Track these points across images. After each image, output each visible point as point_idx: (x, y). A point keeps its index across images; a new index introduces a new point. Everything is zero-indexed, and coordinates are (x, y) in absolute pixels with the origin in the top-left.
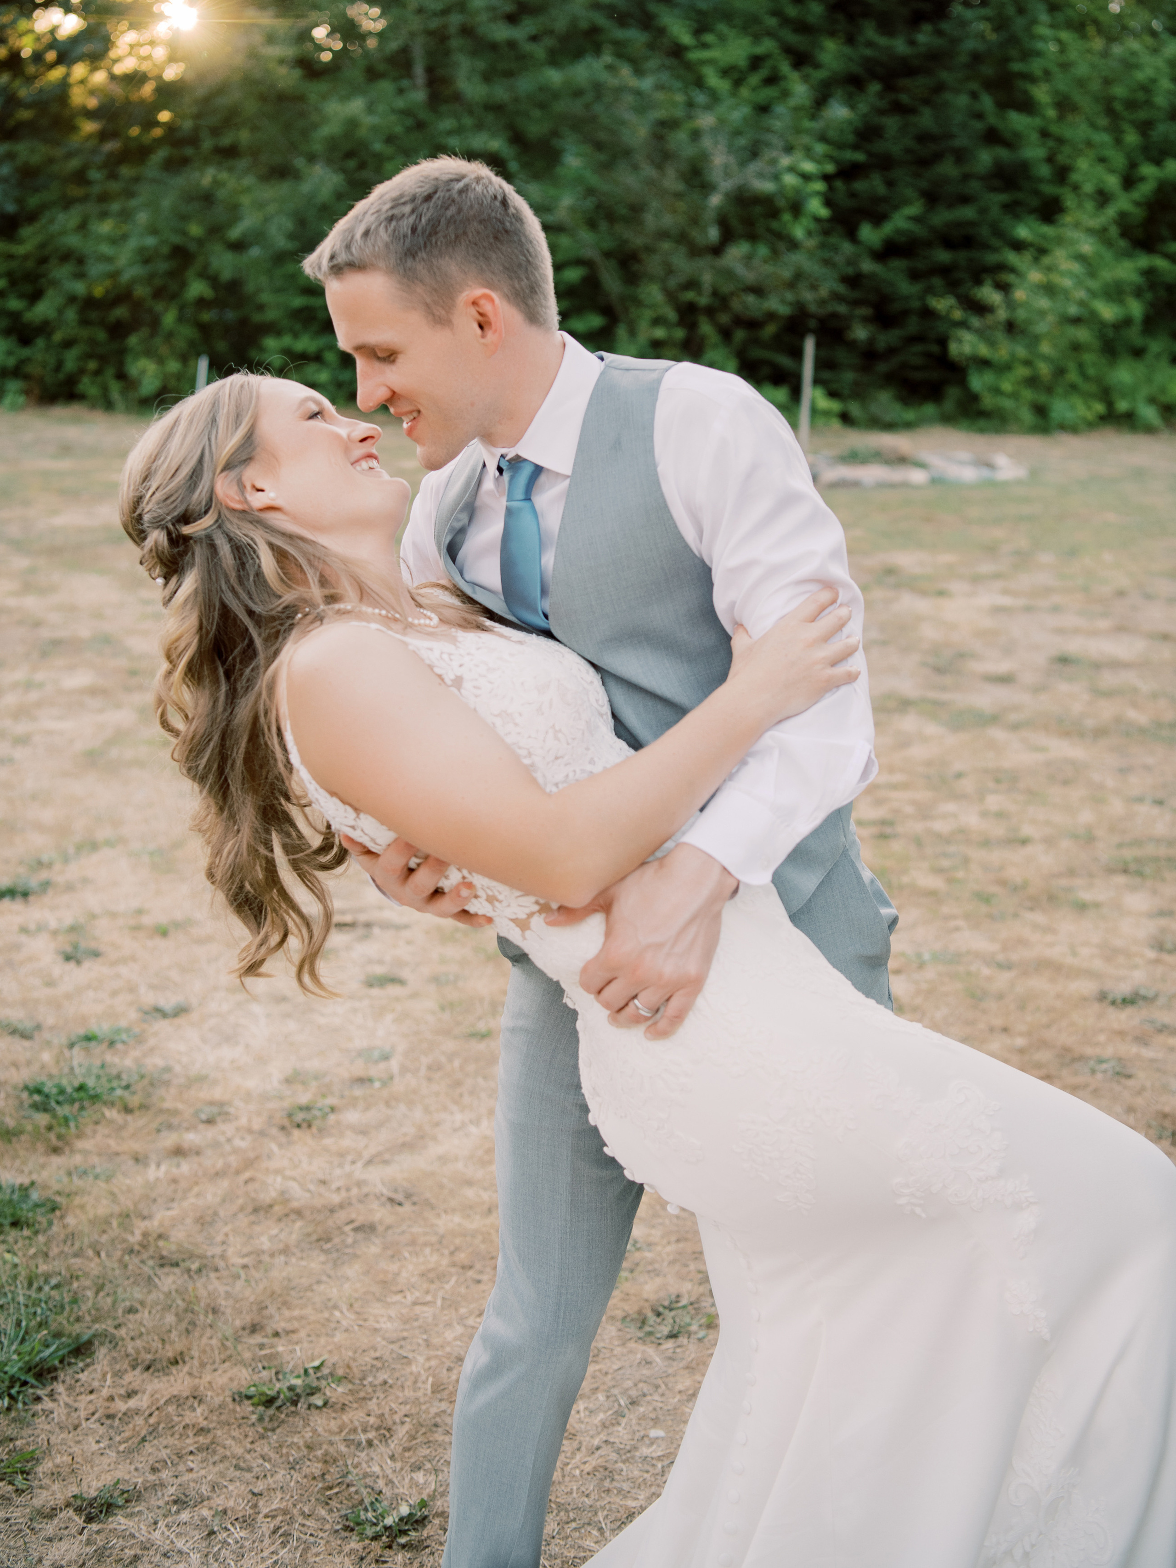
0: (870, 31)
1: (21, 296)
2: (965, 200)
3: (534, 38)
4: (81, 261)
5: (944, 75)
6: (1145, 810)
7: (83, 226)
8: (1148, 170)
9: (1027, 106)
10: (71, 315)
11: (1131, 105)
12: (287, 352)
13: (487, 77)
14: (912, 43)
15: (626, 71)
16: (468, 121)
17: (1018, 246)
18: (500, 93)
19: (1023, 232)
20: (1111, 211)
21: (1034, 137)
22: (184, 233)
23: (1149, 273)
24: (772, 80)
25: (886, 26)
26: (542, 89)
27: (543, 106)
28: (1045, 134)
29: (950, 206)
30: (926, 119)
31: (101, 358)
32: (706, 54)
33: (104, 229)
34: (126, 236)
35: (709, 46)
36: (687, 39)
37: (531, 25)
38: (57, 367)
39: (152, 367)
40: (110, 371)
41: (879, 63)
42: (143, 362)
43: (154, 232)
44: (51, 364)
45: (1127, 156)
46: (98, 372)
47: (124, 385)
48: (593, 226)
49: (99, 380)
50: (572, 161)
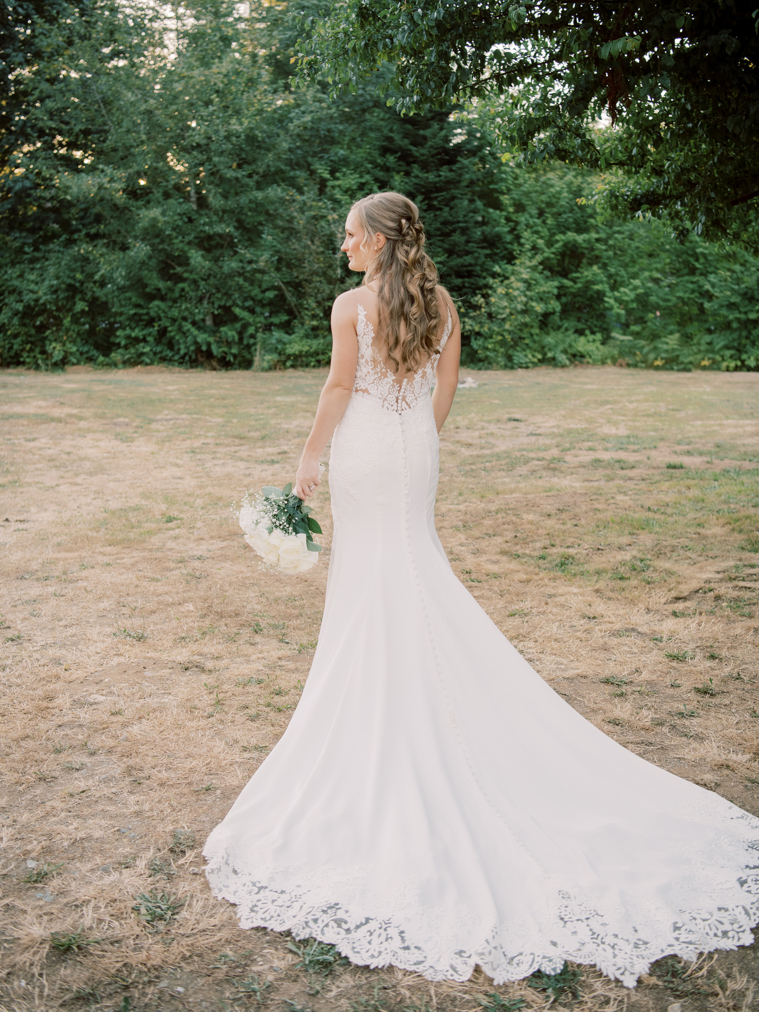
0: (416, 170)
2: (468, 253)
3: (250, 176)
4: (20, 293)
5: (455, 192)
7: (21, 276)
8: (559, 237)
9: (498, 206)
10: (15, 321)
11: (549, 205)
12: (128, 337)
13: (225, 196)
14: (438, 176)
15: (293, 192)
16: (214, 218)
17: (494, 275)
18: (231, 204)
19: (497, 269)
20: (539, 258)
21: (503, 221)
22: (74, 278)
23: (561, 288)
25: (425, 167)
26: (253, 201)
28: (508, 219)
29: (460, 256)
30: (445, 213)
31: (32, 343)
32: (337, 183)
33: (32, 277)
34: (43, 280)
35: (338, 179)
36: (327, 175)
37: (248, 169)
38: (11, 348)
39: (59, 347)
40: (38, 350)
41: (422, 186)
42: (54, 344)
43: (58, 278)
44: (7, 346)
45: (549, 230)
46: (31, 350)
47: (45, 356)
48: (278, 269)
49: (32, 354)
50: (268, 238)
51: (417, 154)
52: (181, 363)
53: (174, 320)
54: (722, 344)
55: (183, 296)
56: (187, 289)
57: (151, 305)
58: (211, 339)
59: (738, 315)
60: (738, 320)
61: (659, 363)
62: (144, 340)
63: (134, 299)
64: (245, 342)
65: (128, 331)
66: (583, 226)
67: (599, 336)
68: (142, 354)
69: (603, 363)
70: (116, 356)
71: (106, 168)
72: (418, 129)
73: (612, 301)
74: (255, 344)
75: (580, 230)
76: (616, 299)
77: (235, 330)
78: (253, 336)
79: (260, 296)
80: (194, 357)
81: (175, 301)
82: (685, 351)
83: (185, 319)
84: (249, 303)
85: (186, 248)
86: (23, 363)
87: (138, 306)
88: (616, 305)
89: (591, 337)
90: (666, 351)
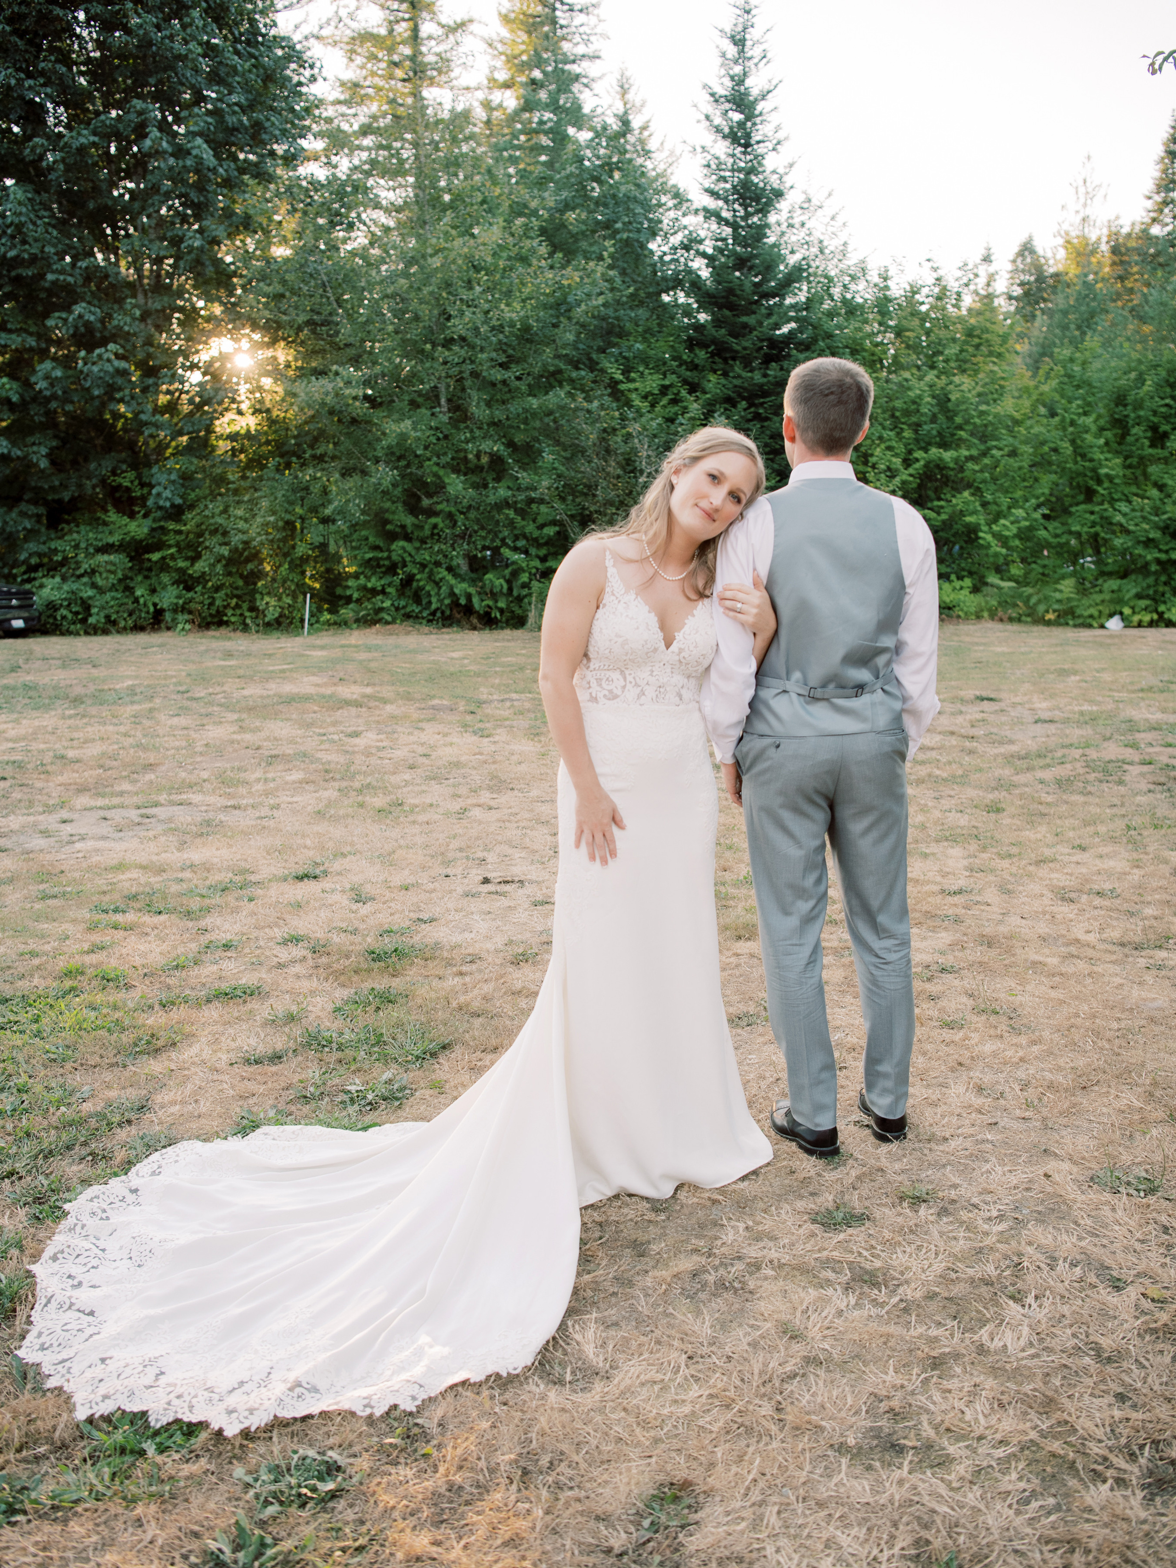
0: (738, 368)
1: (187, 559)
3: (518, 378)
4: (225, 533)
6: (952, 816)
7: (225, 511)
8: (919, 454)
10: (219, 568)
11: (907, 413)
12: (362, 588)
13: (489, 404)
14: (765, 375)
15: (580, 398)
16: (478, 433)
18: (499, 414)
24: (675, 401)
25: (747, 364)
26: (526, 410)
27: (526, 422)
31: (238, 597)
32: (631, 386)
33: (240, 512)
34: (254, 516)
35: (633, 380)
36: (619, 376)
37: (516, 370)
38: (211, 604)
39: (273, 602)
40: (245, 606)
41: (745, 389)
42: (267, 599)
43: (274, 513)
44: (207, 602)
45: (905, 445)
46: (238, 606)
47: (254, 614)
48: (563, 499)
49: (238, 612)
50: (548, 457)
51: (738, 348)
52: (429, 621)
53: (423, 566)
54: (1134, 591)
55: (436, 535)
56: (441, 525)
57: (393, 547)
58: (472, 590)
59: (1158, 555)
60: (1158, 561)
61: (1051, 616)
62: (383, 592)
63: (371, 539)
64: (515, 593)
65: (362, 580)
66: (949, 439)
67: (968, 582)
68: (381, 609)
69: (979, 617)
70: (347, 612)
71: (341, 369)
72: (738, 316)
73: (989, 537)
74: (530, 595)
75: (944, 445)
76: (994, 535)
77: (504, 577)
78: (525, 586)
79: (536, 534)
80: (448, 612)
81: (423, 541)
82: (1085, 602)
83: (438, 564)
84: (521, 543)
85: (441, 472)
86: (227, 623)
87: (376, 548)
88: (993, 542)
89: (958, 584)
90: (1059, 601)
